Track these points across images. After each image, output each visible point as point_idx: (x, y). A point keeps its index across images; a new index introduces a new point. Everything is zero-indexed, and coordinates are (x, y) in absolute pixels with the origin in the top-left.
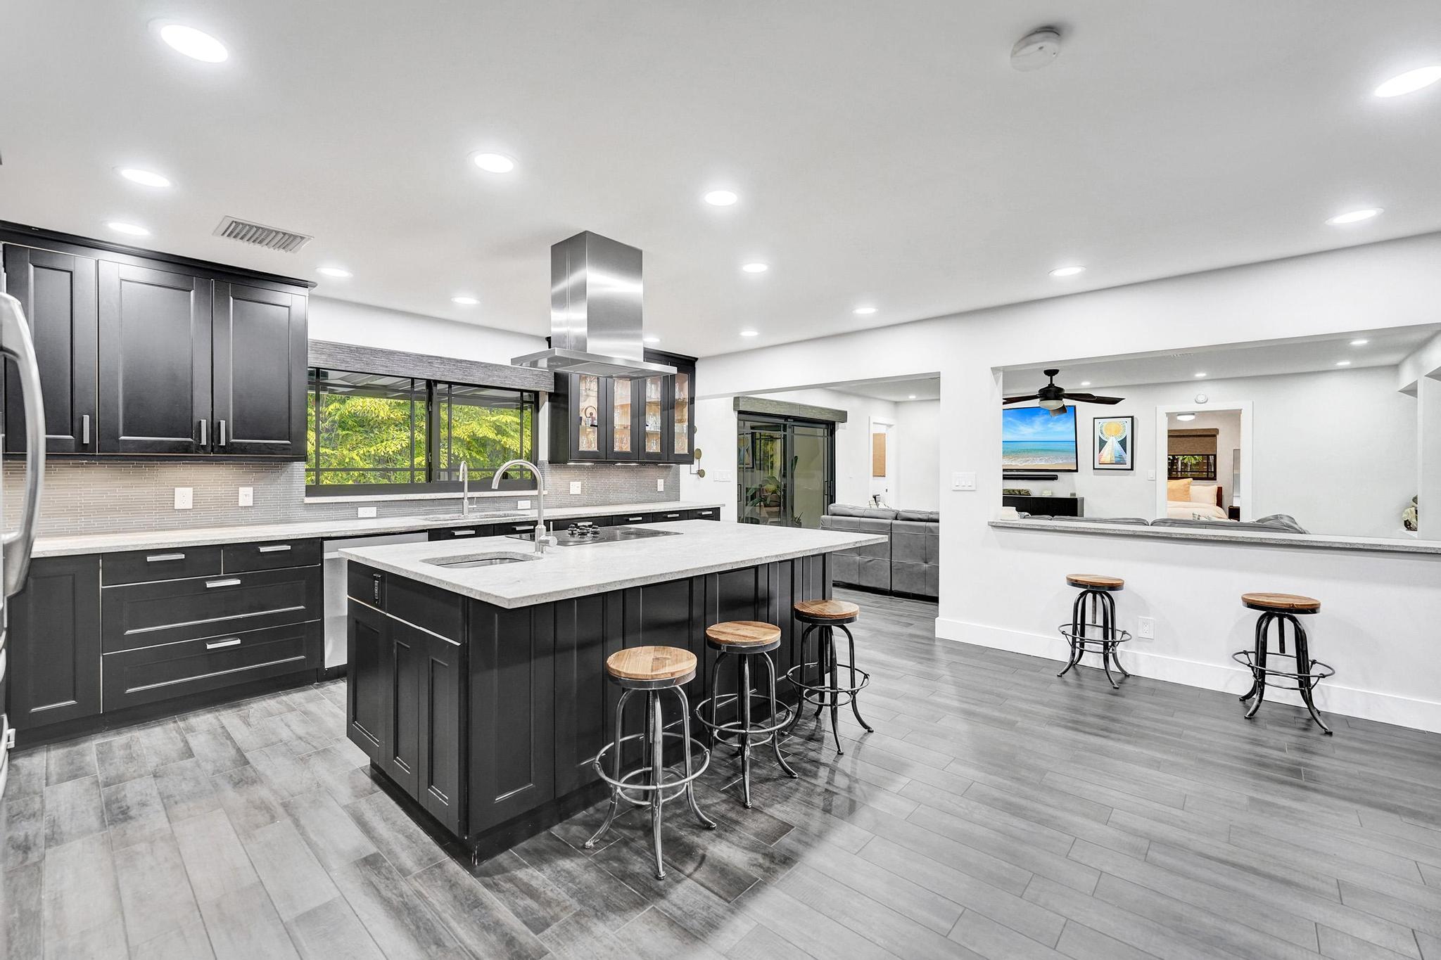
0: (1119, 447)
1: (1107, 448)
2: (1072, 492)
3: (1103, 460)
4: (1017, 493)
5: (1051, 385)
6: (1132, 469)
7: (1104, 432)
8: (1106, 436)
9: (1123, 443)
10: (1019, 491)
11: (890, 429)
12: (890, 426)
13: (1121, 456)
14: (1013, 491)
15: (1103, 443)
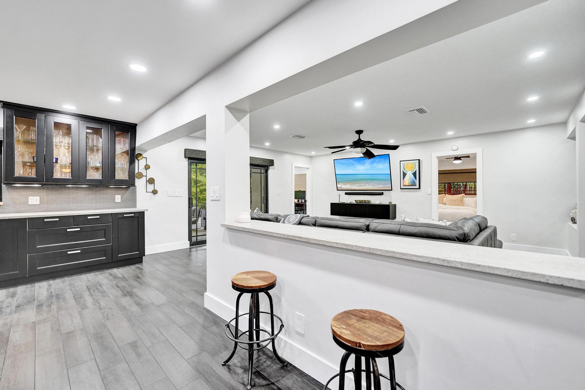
0: (412, 176)
1: (407, 177)
2: (390, 201)
3: (405, 184)
4: (364, 202)
5: (359, 139)
6: (419, 188)
7: (405, 169)
8: (406, 170)
9: (414, 174)
10: (365, 201)
11: (308, 170)
12: (308, 169)
13: (414, 182)
14: (362, 201)
15: (405, 175)
